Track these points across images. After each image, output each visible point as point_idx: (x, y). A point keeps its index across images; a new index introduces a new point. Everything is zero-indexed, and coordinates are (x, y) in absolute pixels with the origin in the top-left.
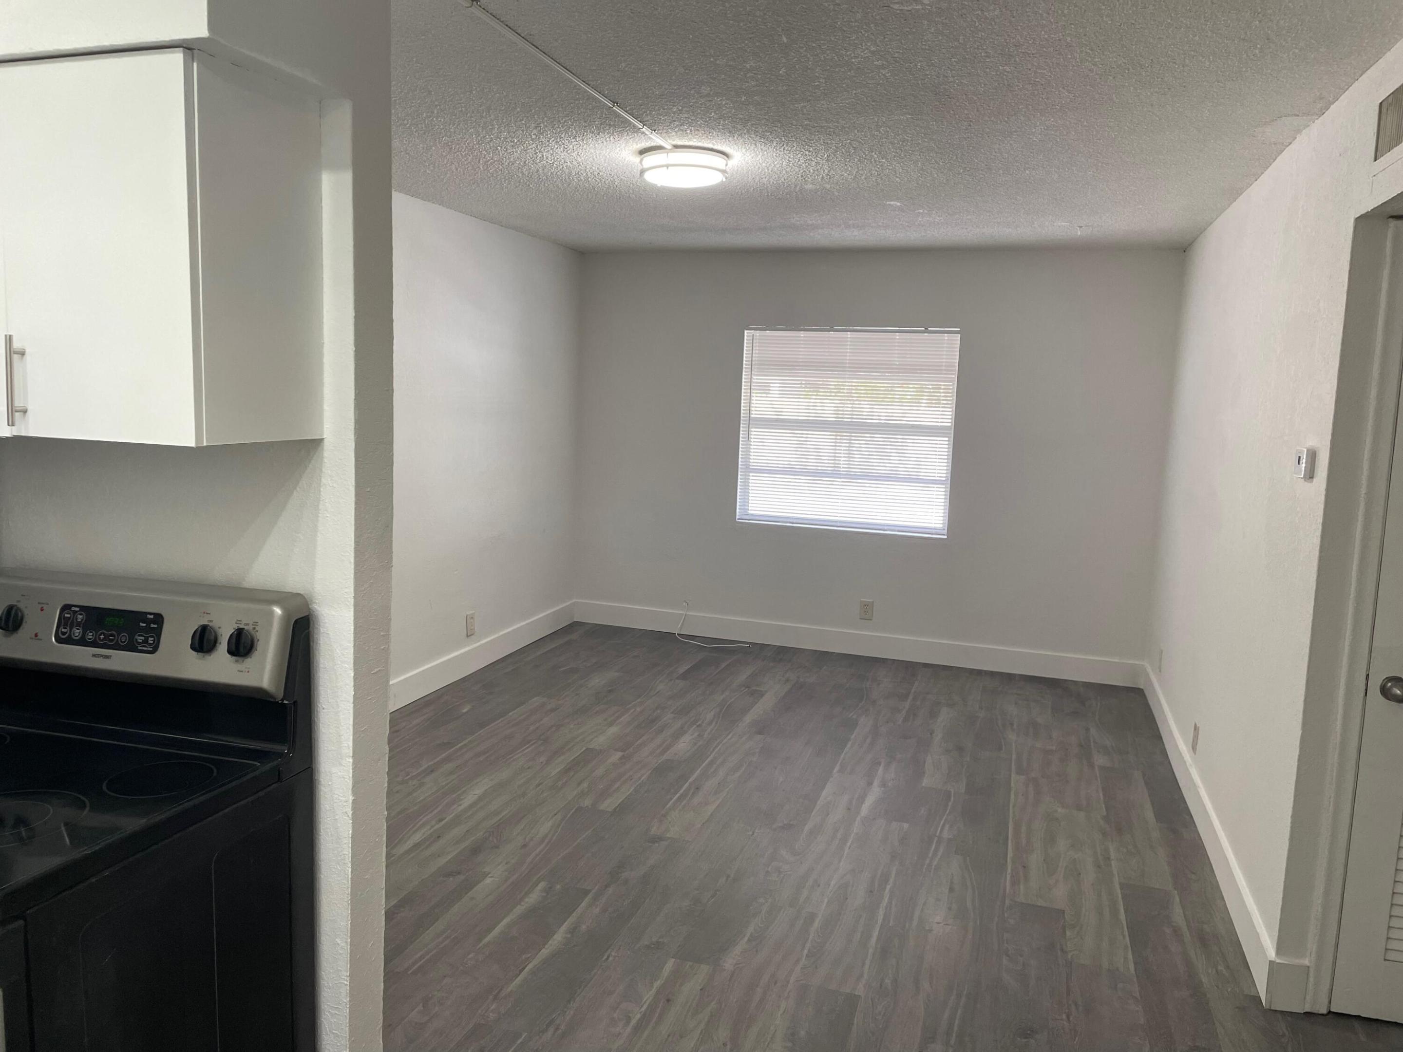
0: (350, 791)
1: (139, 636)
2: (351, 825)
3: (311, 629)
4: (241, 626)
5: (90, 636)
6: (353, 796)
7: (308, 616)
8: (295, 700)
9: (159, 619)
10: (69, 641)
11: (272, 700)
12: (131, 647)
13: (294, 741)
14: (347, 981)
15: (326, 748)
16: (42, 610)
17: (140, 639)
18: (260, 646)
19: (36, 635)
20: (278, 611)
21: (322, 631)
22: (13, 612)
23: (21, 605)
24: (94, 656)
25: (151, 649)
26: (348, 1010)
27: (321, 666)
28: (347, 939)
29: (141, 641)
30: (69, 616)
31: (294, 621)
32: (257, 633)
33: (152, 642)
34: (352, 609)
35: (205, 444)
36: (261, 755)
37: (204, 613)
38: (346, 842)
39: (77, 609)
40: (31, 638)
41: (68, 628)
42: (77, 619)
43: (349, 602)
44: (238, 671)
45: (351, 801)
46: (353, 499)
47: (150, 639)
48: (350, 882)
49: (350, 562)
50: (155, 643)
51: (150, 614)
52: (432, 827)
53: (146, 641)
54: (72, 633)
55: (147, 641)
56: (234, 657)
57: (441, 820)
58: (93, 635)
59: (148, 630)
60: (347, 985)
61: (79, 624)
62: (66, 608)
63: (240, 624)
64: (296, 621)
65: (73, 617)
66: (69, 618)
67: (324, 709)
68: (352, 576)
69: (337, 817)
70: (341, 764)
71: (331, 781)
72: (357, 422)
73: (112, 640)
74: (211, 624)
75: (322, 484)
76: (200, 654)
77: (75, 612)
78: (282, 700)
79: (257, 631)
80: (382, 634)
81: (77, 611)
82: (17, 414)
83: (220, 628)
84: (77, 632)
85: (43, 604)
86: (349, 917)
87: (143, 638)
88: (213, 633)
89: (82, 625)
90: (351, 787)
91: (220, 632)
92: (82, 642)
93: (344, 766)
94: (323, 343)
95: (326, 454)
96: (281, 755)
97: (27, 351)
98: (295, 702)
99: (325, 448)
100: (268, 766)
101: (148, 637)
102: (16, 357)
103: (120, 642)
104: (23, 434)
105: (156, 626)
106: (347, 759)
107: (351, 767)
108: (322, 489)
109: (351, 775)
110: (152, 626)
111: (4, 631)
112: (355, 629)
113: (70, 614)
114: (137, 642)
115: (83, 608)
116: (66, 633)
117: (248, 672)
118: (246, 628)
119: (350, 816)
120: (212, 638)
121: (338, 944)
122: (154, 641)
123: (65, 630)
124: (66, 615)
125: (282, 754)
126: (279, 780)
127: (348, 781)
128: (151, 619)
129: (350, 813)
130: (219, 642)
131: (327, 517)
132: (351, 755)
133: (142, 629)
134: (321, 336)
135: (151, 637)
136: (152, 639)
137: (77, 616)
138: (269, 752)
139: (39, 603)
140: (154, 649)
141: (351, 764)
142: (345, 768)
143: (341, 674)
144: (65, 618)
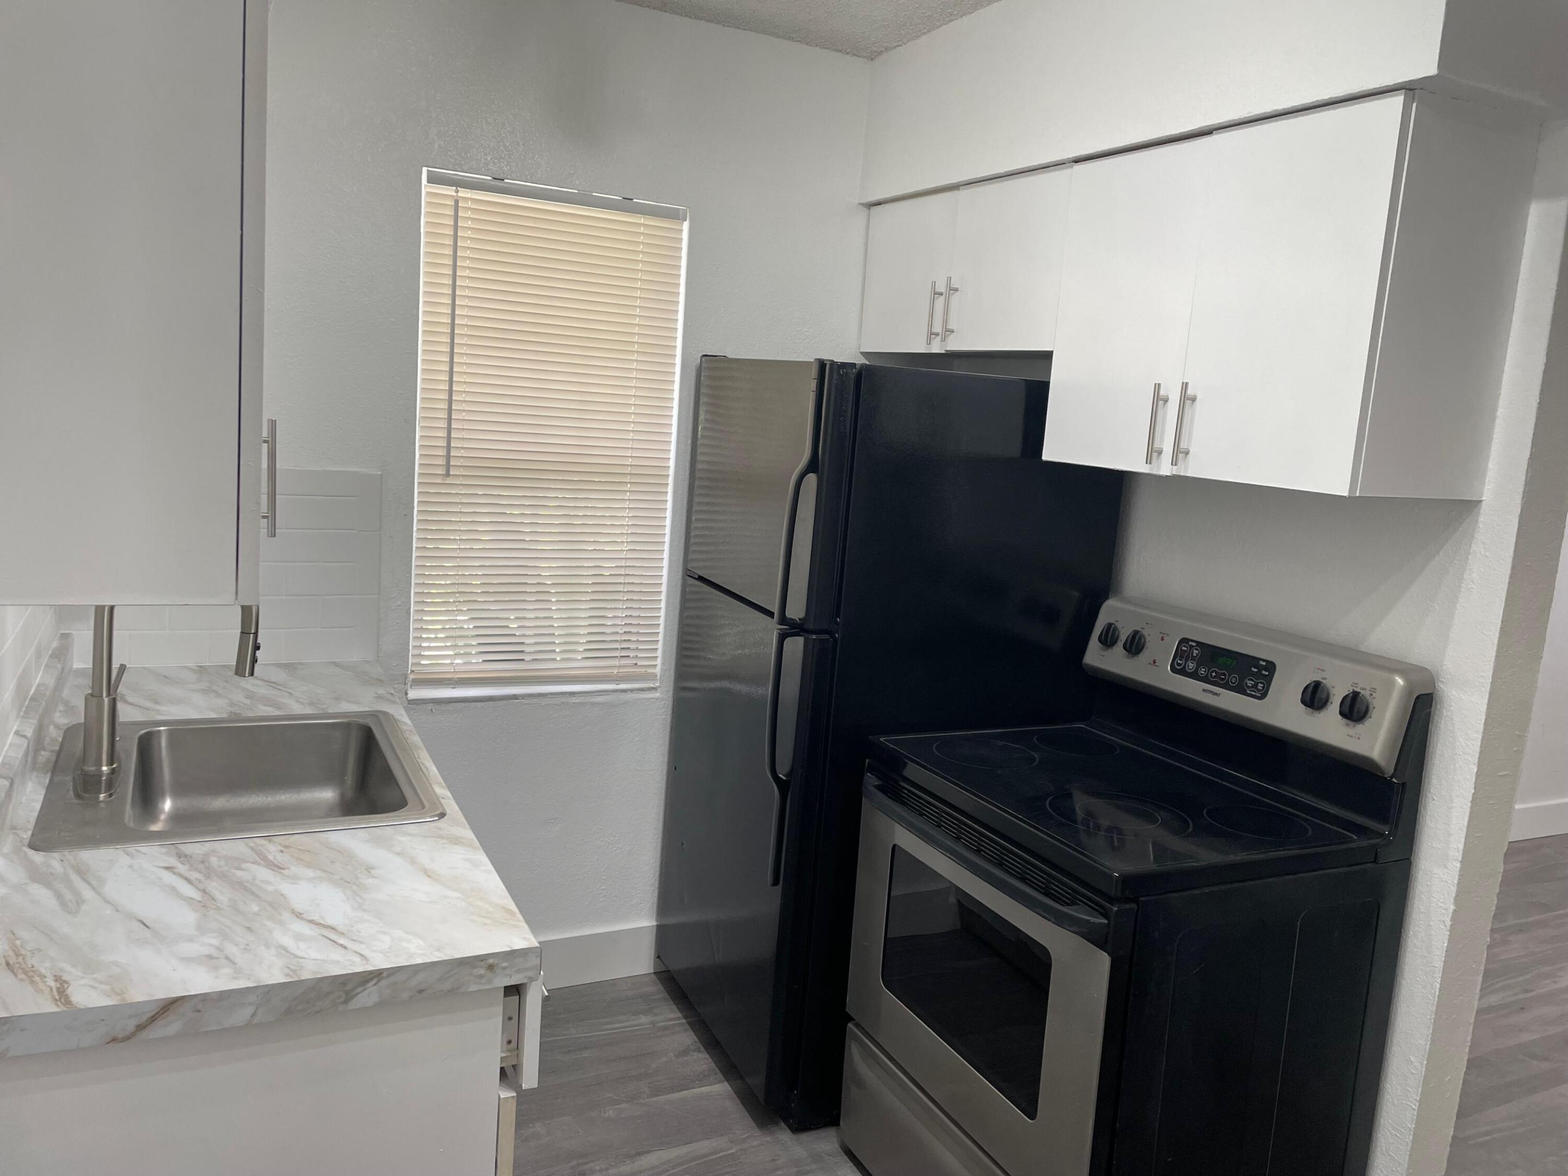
0: (1452, 900)
1: (1249, 680)
2: (1448, 937)
3: (1432, 709)
4: (1358, 690)
5: (1202, 671)
6: (1455, 906)
7: (1432, 694)
8: (1404, 781)
9: (1271, 667)
10: (1182, 672)
11: (1380, 774)
12: (1240, 689)
13: (1396, 826)
14: (1415, 1105)
15: (1430, 844)
16: (1162, 639)
17: (1250, 683)
18: (1374, 714)
19: (1154, 662)
20: (1400, 681)
21: (1445, 714)
22: (1137, 637)
23: (1145, 633)
24: (1204, 690)
25: (1259, 695)
26: (1411, 1137)
27: (1438, 752)
28: (1423, 1060)
29: (1251, 685)
30: (1186, 649)
31: (1416, 696)
32: (1373, 700)
33: (1261, 688)
34: (1487, 696)
35: (1358, 495)
36: (1361, 830)
37: (1319, 669)
38: (1438, 953)
39: (1194, 644)
40: (1150, 664)
41: (1184, 660)
42: (1192, 653)
43: (1484, 687)
44: (1348, 735)
45: (1451, 911)
46: (1508, 572)
47: (1260, 685)
48: (1436, 999)
49: (1493, 643)
50: (1264, 690)
51: (1264, 660)
52: (1515, 994)
53: (1255, 686)
54: (1187, 665)
55: (1257, 686)
56: (1344, 720)
57: (1527, 991)
58: (1205, 671)
59: (1258, 675)
60: (1414, 1109)
61: (1193, 659)
62: (1184, 641)
63: (1357, 687)
64: (1418, 697)
65: (1190, 651)
66: (1186, 651)
67: (1434, 800)
68: (1493, 659)
69: (1432, 924)
70: (1446, 867)
71: (1430, 882)
72: (1527, 483)
73: (1223, 679)
74: (1324, 681)
75: (1471, 551)
76: (1309, 709)
77: (1191, 647)
78: (1392, 777)
79: (1374, 698)
80: (1517, 733)
81: (1194, 646)
82: (1181, 455)
83: (1333, 687)
84: (1191, 666)
85: (1164, 634)
86: (1430, 1037)
87: (1253, 683)
88: (1326, 691)
89: (1196, 661)
90: (1454, 896)
91: (1333, 691)
92: (1194, 675)
93: (1449, 870)
94: (1500, 394)
95: (1481, 519)
96: (1381, 835)
97: (1199, 397)
98: (1404, 784)
99: (1482, 510)
100: (1364, 843)
101: (1258, 683)
102: (1188, 402)
103: (1230, 683)
104: (1182, 474)
105: (1267, 673)
106: (1454, 862)
107: (1458, 873)
108: (1470, 557)
109: (1456, 882)
110: (1264, 672)
111: (1126, 652)
112: (1486, 720)
113: (1187, 647)
114: (1246, 685)
115: (1199, 644)
116: (1181, 664)
117: (1359, 738)
118: (1362, 692)
119: (1448, 927)
120: (1324, 696)
121: (1411, 1061)
122: (1263, 687)
123: (1181, 662)
124: (1183, 648)
125: (1383, 834)
126: (1375, 861)
127: (1452, 888)
128: (1263, 665)
129: (1449, 923)
130: (1331, 701)
131: (1472, 588)
132: (1460, 859)
133: (1253, 674)
134: (1498, 386)
135: (1261, 684)
136: (1262, 685)
137: (1193, 651)
138: (1368, 828)
139: (1161, 633)
140: (1263, 696)
141: (1458, 869)
142: (1450, 872)
143: (1460, 767)
144: (1182, 650)
